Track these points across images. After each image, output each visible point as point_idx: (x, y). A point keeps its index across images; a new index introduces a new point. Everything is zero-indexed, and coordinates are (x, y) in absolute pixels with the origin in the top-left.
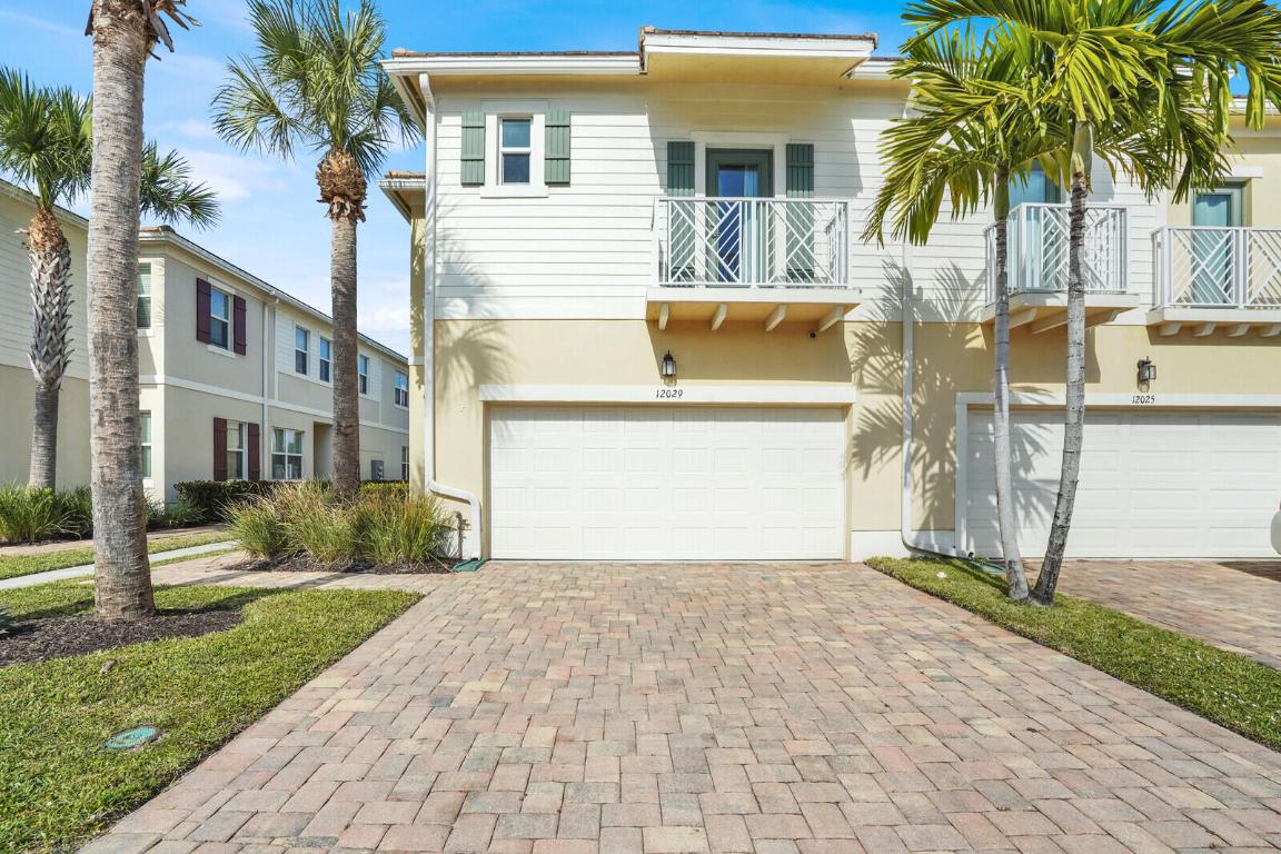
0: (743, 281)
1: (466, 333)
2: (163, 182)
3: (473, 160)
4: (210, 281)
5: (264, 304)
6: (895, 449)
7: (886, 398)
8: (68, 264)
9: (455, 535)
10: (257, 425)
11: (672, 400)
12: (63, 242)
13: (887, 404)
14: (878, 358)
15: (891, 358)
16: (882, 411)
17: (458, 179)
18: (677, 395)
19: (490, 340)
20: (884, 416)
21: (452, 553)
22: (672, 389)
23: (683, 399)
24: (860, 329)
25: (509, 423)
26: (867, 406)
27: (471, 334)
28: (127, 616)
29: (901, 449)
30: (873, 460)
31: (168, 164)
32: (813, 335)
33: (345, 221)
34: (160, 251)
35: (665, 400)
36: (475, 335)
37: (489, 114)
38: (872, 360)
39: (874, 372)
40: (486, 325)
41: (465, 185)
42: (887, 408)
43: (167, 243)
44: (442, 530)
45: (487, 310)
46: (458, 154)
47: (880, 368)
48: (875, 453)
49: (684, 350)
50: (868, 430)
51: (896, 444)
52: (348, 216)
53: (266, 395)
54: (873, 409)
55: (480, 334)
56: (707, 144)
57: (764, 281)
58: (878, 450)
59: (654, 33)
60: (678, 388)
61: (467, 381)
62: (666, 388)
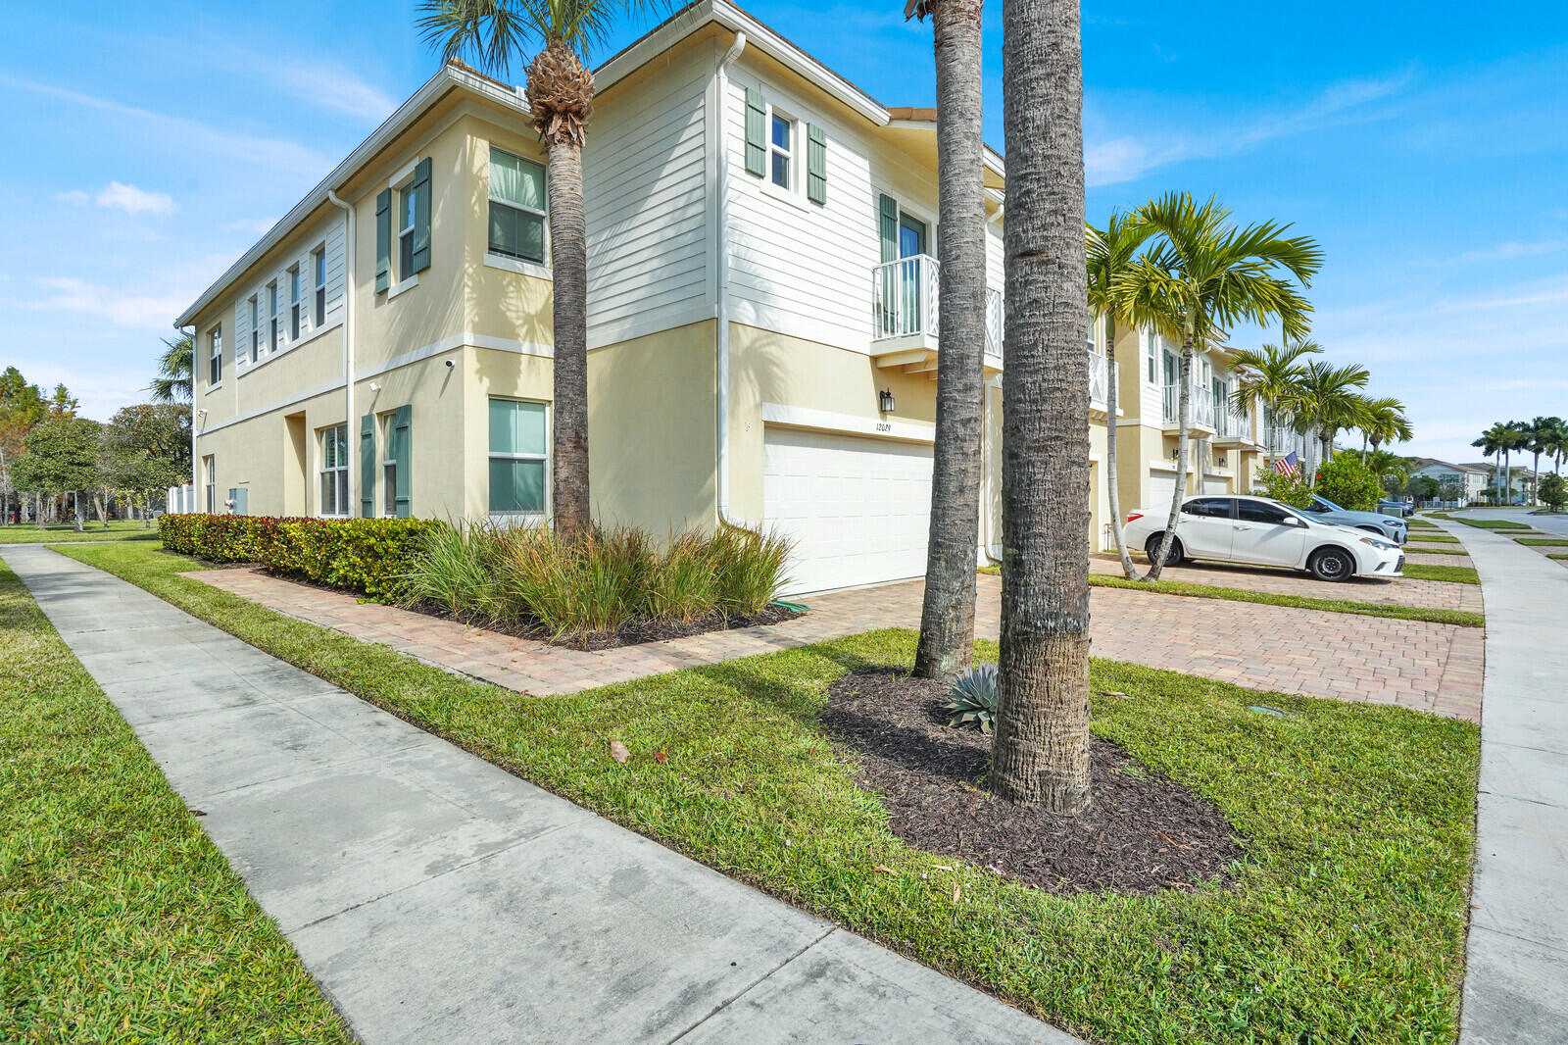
1: (753, 342)
3: (754, 146)
11: (885, 433)
17: (742, 164)
18: (888, 429)
19: (771, 354)
22: (885, 424)
23: (891, 433)
27: (759, 343)
35: (881, 432)
36: (760, 347)
40: (768, 336)
41: (748, 172)
45: (770, 320)
46: (741, 133)
55: (764, 345)
56: (901, 206)
60: (888, 423)
61: (755, 397)
62: (882, 422)
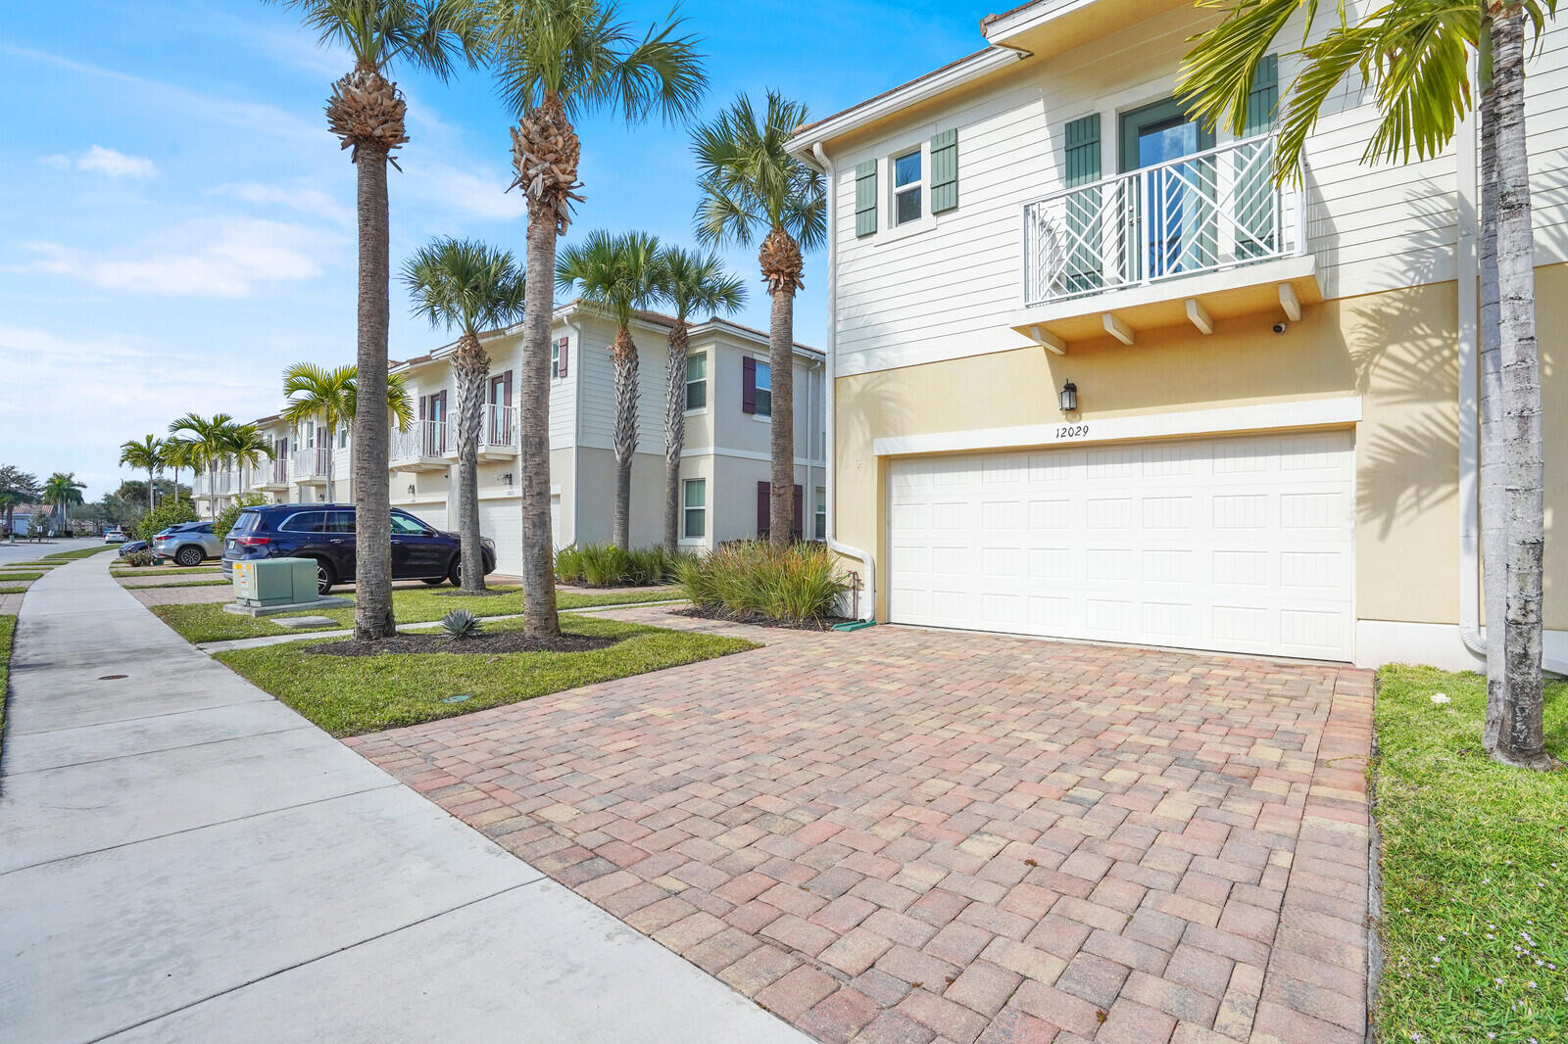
0: (1131, 279)
1: (864, 387)
2: (706, 282)
3: (866, 211)
4: (756, 357)
5: (808, 369)
6: (1444, 490)
7: (1427, 408)
8: (636, 366)
9: (850, 594)
10: (801, 486)
11: (1075, 439)
12: (633, 349)
13: (1429, 418)
14: (1408, 345)
15: (1436, 342)
16: (1421, 430)
17: (853, 233)
18: (1082, 432)
19: (888, 392)
20: (1424, 437)
21: (849, 614)
22: (1075, 426)
23: (1090, 437)
24: (1368, 305)
25: (909, 477)
26: (1385, 423)
27: (870, 386)
28: (538, 634)
29: (1457, 490)
30: (1399, 510)
31: (711, 265)
32: (1277, 329)
33: (780, 294)
34: (711, 340)
35: (1067, 439)
36: (874, 388)
37: (880, 158)
38: (1394, 349)
39: (1399, 369)
40: (882, 376)
41: (860, 237)
42: (1429, 424)
43: (716, 332)
44: (838, 588)
45: (883, 360)
46: (853, 209)
47: (1412, 360)
48: (1403, 498)
49: (1089, 375)
50: (1392, 461)
51: (1445, 482)
52: (782, 289)
53: (809, 457)
54: (1400, 426)
56: (1117, 110)
57: (1160, 273)
58: (1411, 491)
59: (995, 21)
60: (1082, 424)
61: (864, 434)
62: (1068, 425)
